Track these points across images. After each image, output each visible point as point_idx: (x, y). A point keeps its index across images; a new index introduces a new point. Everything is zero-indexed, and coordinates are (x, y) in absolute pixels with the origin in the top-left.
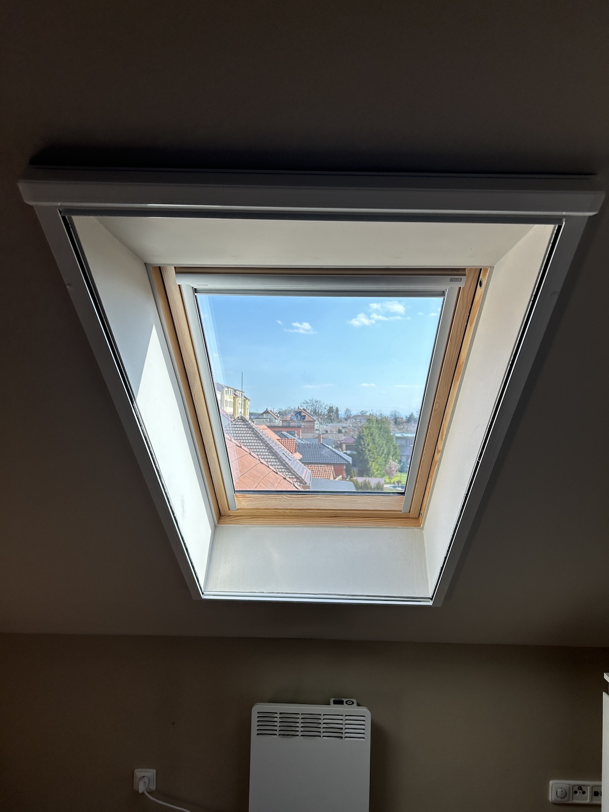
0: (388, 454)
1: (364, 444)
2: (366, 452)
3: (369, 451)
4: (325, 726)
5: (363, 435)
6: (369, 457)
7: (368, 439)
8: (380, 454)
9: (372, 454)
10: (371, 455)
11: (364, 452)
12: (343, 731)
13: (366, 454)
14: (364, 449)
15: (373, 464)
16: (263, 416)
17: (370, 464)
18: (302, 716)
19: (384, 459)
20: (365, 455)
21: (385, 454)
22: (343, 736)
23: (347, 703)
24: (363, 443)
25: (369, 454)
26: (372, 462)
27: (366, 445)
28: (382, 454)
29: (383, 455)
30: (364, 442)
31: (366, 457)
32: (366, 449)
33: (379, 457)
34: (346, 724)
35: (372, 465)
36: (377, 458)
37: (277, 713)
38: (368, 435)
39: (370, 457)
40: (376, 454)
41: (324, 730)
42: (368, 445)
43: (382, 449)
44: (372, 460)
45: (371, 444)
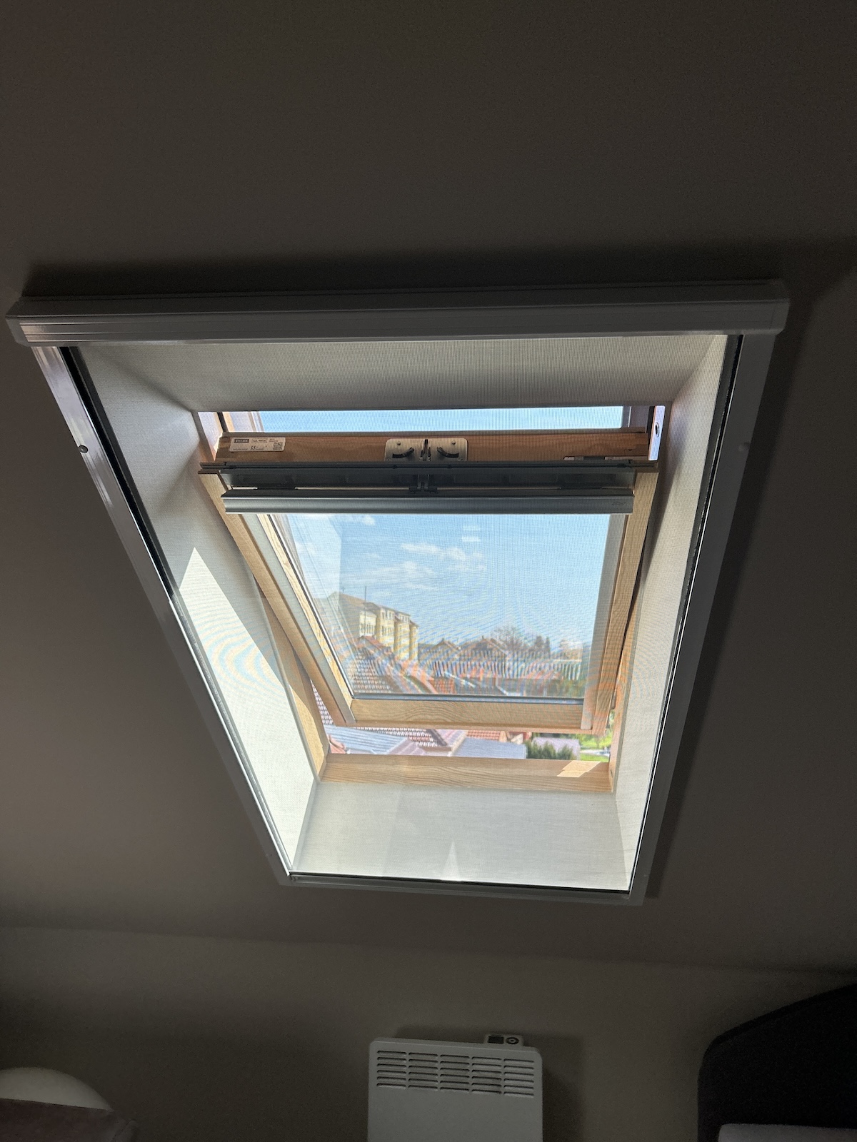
4: (475, 1074)
12: (502, 1083)
16: (437, 649)
18: (442, 1059)
22: (502, 1089)
23: (508, 1042)
34: (505, 1073)
37: (405, 1053)
41: (475, 1080)
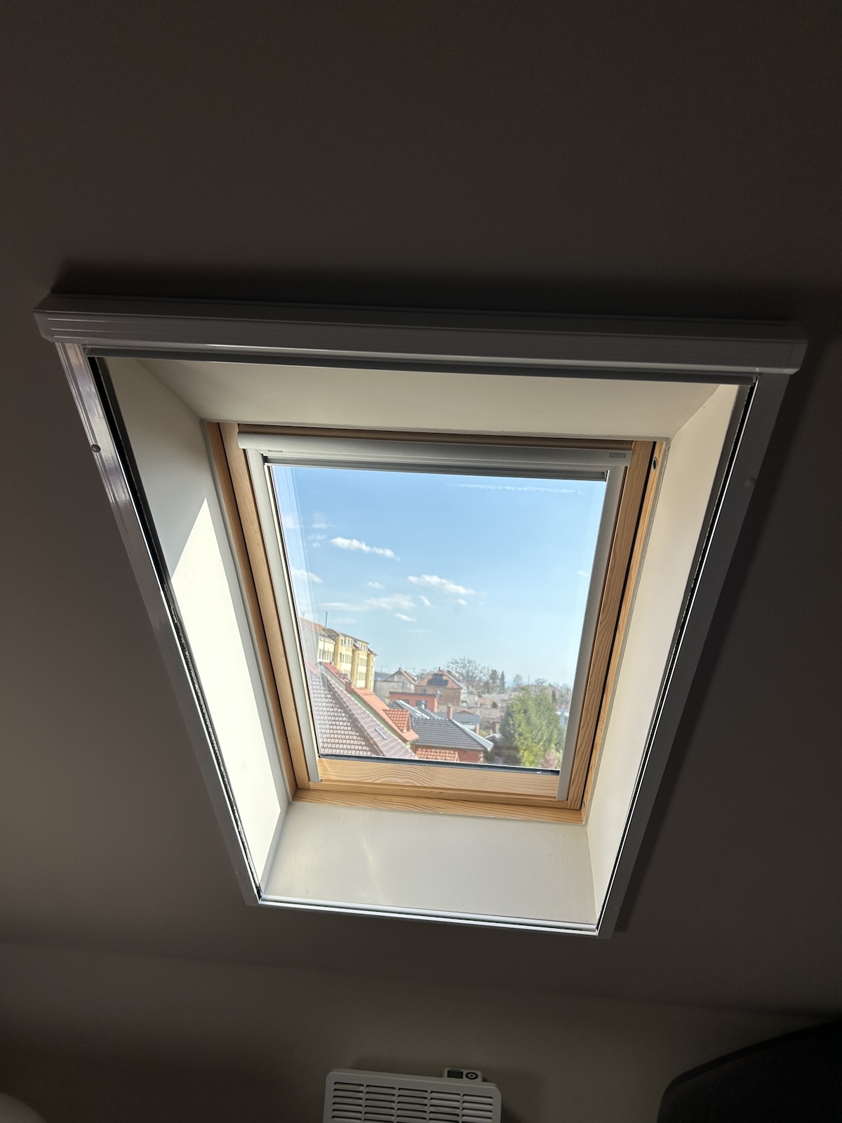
0: (549, 741)
1: (514, 725)
2: (516, 736)
3: (520, 735)
4: (432, 1109)
5: (513, 712)
6: (519, 743)
7: (520, 717)
8: (536, 740)
9: (525, 739)
10: (523, 741)
11: (512, 736)
12: (460, 1119)
13: (515, 739)
14: (512, 732)
15: (526, 754)
16: (394, 678)
17: (521, 754)
18: (400, 1093)
19: (542, 749)
20: (514, 741)
21: (545, 741)
23: (467, 1077)
24: (511, 722)
25: (520, 740)
26: (525, 750)
27: (516, 726)
28: (540, 740)
29: (541, 743)
30: (513, 720)
31: (515, 743)
32: (515, 732)
33: (535, 745)
34: (464, 1109)
35: (523, 756)
36: (531, 747)
37: (362, 1085)
38: (519, 712)
39: (522, 744)
40: (530, 740)
41: (432, 1116)
42: (519, 726)
43: (540, 733)
44: (524, 748)
45: (523, 724)
